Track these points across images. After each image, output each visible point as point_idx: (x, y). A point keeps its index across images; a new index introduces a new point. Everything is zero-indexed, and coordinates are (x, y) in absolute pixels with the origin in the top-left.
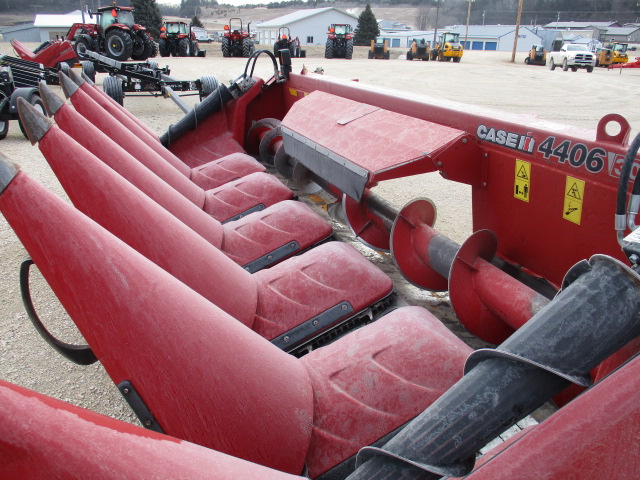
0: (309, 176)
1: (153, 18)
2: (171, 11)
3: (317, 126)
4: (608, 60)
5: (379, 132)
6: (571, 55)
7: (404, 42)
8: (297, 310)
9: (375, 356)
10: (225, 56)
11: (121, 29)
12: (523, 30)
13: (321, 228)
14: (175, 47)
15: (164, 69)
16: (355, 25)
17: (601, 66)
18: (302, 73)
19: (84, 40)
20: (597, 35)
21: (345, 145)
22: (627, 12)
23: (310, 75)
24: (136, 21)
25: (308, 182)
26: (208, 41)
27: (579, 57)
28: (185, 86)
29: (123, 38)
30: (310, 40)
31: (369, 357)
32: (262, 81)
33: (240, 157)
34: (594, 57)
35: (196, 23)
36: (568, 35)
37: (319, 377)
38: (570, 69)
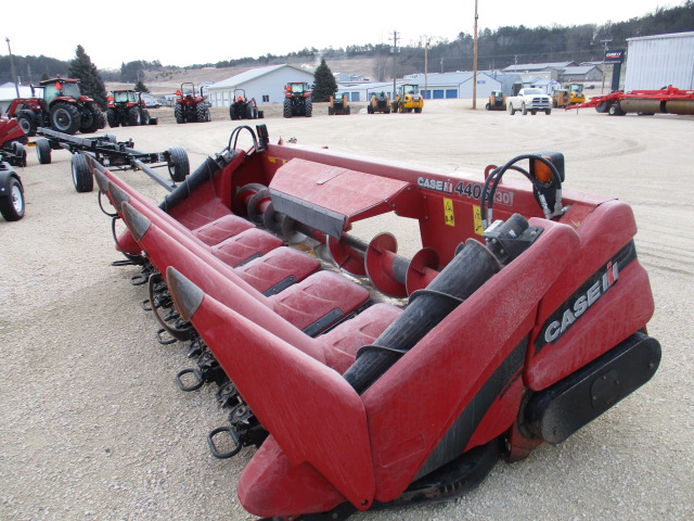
0: (296, 226)
1: (95, 86)
2: (112, 77)
3: (300, 186)
4: (566, 101)
5: (349, 188)
6: (528, 99)
7: (363, 95)
8: (303, 317)
9: (361, 330)
10: (179, 122)
11: (67, 102)
12: (481, 75)
13: (312, 264)
14: (125, 115)
15: (127, 143)
16: (311, 81)
17: (560, 107)
18: (280, 143)
19: (27, 116)
20: (556, 75)
21: (325, 199)
22: (582, 51)
23: (286, 145)
24: (82, 92)
25: (295, 233)
26: (156, 107)
27: (536, 100)
28: (153, 158)
29: (70, 111)
30: (266, 99)
31: (357, 331)
32: (243, 152)
33: (231, 218)
34: (551, 100)
35: (141, 89)
36: (527, 78)
37: (327, 346)
38: (529, 113)
